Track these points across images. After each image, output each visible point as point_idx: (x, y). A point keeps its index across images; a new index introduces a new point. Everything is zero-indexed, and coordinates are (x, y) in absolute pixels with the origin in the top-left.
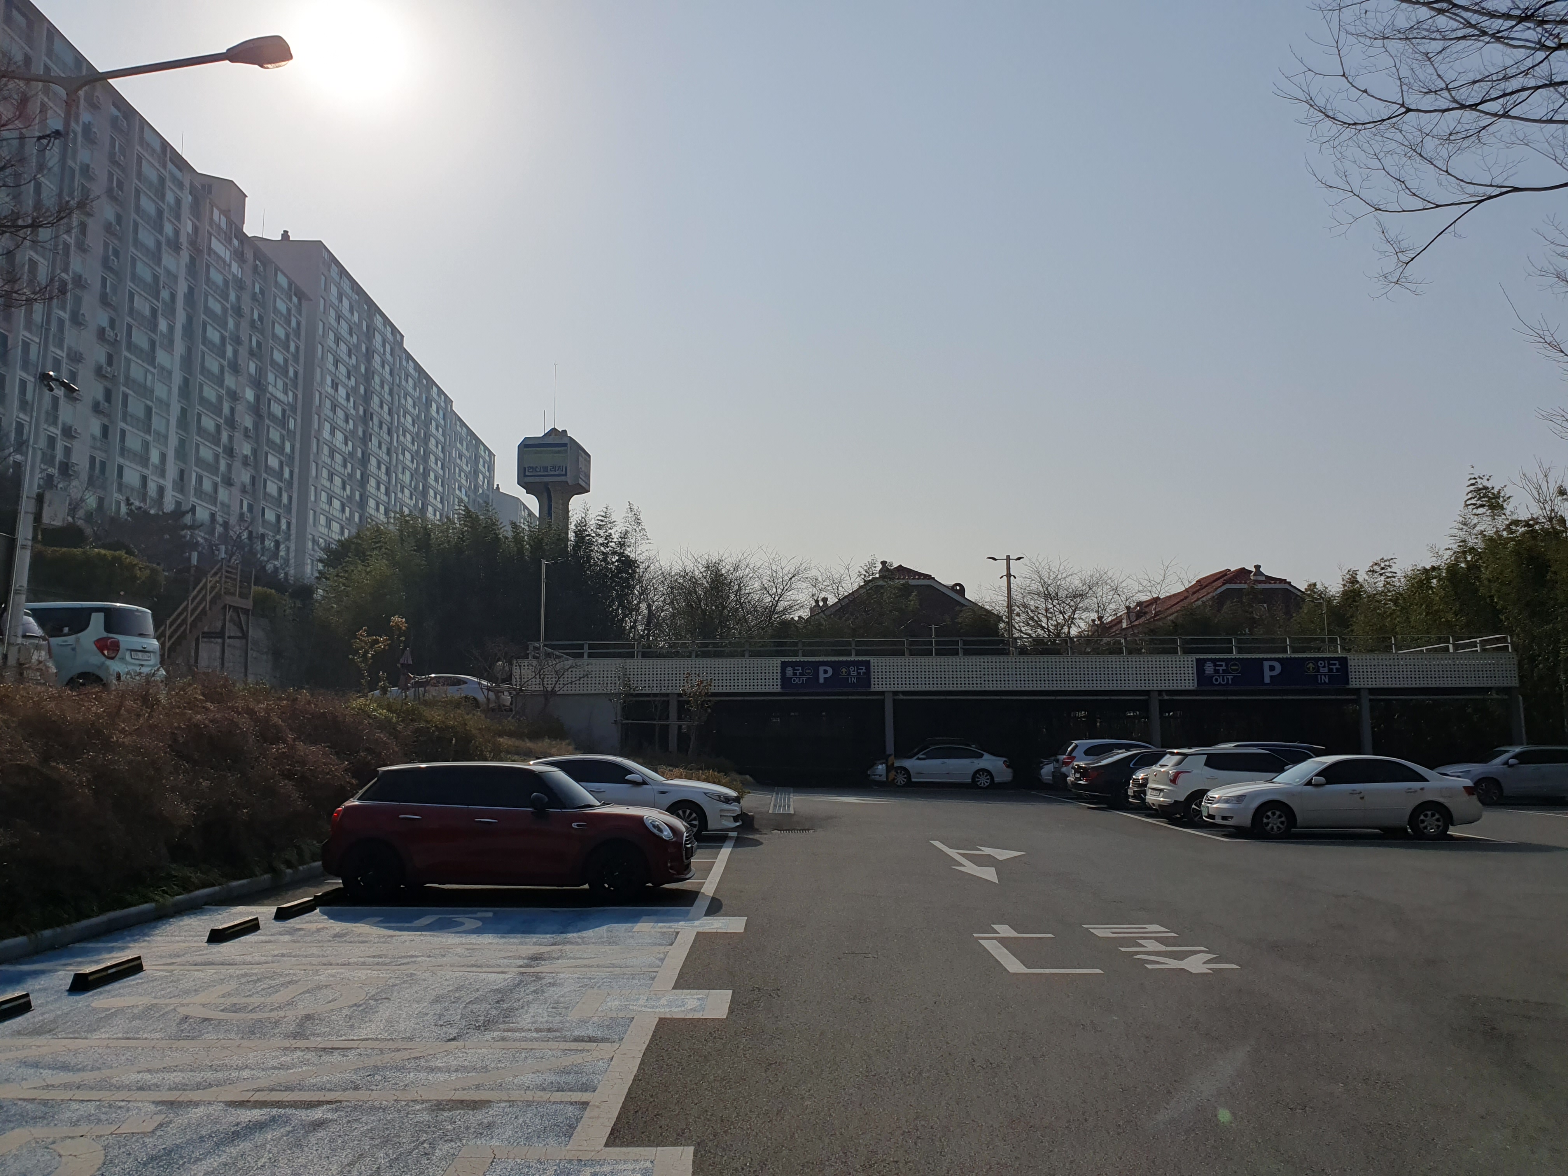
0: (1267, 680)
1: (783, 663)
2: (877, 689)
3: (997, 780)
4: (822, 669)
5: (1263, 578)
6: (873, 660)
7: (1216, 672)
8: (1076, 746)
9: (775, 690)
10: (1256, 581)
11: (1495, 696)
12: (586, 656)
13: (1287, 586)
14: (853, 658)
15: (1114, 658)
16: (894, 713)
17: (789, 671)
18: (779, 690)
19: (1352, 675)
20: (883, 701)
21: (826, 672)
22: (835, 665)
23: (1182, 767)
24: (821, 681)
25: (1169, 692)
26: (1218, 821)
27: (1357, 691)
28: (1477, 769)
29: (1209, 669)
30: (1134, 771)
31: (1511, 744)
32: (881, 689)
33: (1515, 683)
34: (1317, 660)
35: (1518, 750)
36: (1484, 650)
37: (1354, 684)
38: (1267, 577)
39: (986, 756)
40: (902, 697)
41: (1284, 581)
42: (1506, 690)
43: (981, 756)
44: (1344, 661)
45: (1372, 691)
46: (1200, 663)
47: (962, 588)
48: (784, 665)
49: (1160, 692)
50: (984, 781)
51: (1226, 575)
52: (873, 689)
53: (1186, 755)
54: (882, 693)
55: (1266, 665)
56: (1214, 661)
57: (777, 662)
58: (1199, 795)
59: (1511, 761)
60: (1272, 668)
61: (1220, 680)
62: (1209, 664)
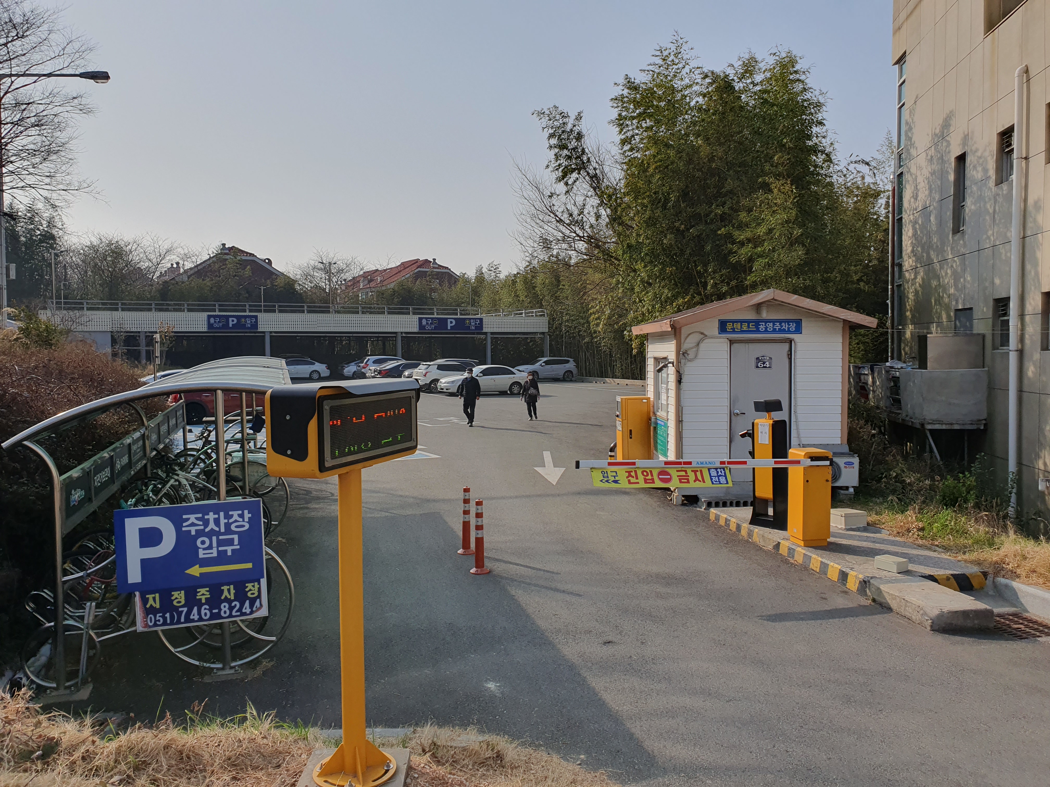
0: (449, 328)
1: (208, 315)
2: (261, 330)
3: (322, 375)
4: (230, 319)
5: (437, 266)
6: (258, 314)
7: (427, 323)
8: (369, 359)
9: (204, 330)
10: (434, 268)
11: (539, 336)
12: (85, 309)
13: (448, 271)
14: (247, 313)
15: (381, 316)
16: (271, 344)
17: (212, 320)
18: (206, 330)
19: (484, 326)
20: (264, 336)
21: (233, 321)
22: (238, 317)
23: (427, 370)
24: (231, 326)
25: (406, 333)
26: (445, 390)
27: (486, 333)
28: (530, 367)
29: (424, 322)
30: (403, 371)
31: (543, 357)
32: (263, 330)
33: (547, 330)
34: (470, 319)
35: (545, 359)
36: (536, 316)
37: (485, 330)
38: (439, 265)
39: (317, 364)
40: (274, 334)
41: (447, 268)
42: (543, 333)
43: (314, 364)
44: (481, 320)
45: (492, 333)
46: (420, 319)
47: (270, 261)
48: (209, 317)
49: (402, 333)
50: (315, 376)
51: (417, 262)
52: (259, 330)
53: (430, 365)
54: (264, 332)
55: (449, 321)
56: (426, 318)
57: (205, 315)
58: (436, 381)
59: (543, 364)
60: (451, 322)
61: (429, 327)
62: (424, 320)
